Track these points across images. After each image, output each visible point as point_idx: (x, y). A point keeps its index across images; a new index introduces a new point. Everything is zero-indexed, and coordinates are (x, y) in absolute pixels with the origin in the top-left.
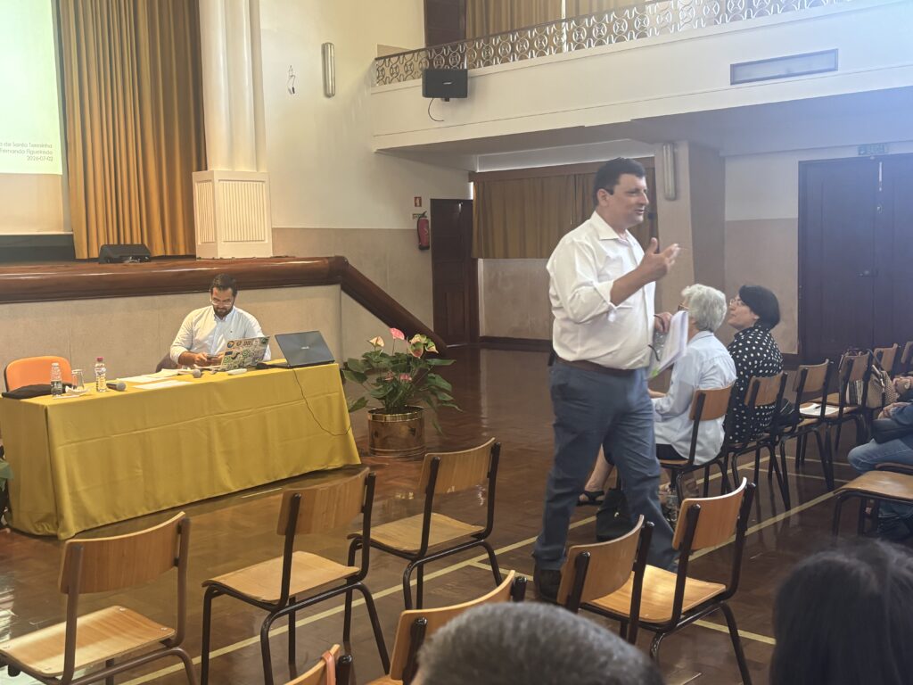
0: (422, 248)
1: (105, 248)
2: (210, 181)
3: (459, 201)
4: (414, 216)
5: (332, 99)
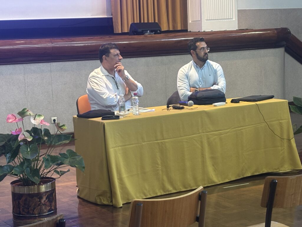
1: (133, 25)
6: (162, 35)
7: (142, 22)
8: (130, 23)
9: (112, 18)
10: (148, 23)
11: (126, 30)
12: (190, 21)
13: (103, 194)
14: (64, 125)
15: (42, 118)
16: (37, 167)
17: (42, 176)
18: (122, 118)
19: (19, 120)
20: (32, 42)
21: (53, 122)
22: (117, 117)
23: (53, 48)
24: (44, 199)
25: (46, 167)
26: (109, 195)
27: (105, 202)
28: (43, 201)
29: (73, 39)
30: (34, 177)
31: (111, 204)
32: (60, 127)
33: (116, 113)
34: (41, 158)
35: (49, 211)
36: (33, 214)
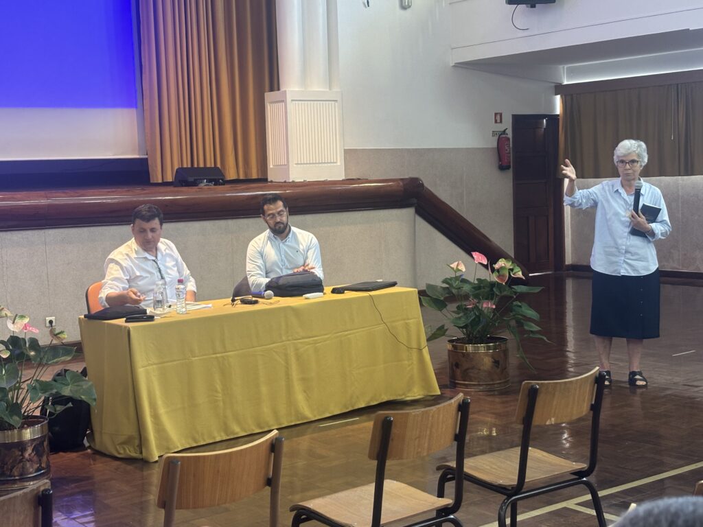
0: (503, 168)
1: (181, 171)
2: (282, 101)
3: (544, 116)
4: (494, 133)
5: (409, 11)
6: (227, 186)
7: (196, 166)
8: (176, 167)
9: (146, 160)
10: (205, 168)
11: (170, 178)
12: (271, 165)
13: (127, 442)
14: (62, 332)
15: (26, 320)
16: (17, 399)
17: (26, 414)
18: (158, 320)
20: (15, 196)
21: (48, 324)
22: (151, 318)
23: (49, 206)
24: (29, 450)
25: (32, 400)
26: (137, 442)
27: (134, 455)
28: (27, 455)
29: (81, 192)
30: (11, 416)
31: (140, 456)
32: (56, 335)
33: (149, 311)
34: (24, 386)
35: (38, 470)
36: (10, 476)
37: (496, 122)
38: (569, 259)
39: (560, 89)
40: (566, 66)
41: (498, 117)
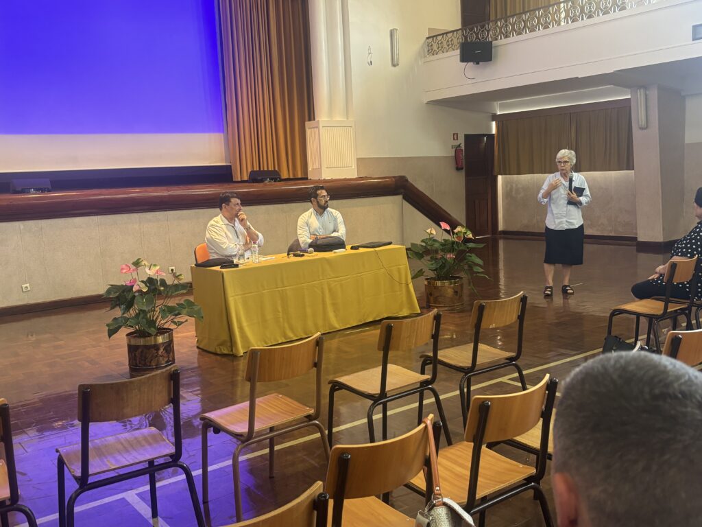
0: (458, 169)
1: (252, 173)
2: (317, 127)
3: (484, 135)
4: (453, 147)
5: (397, 67)
6: (282, 183)
7: (262, 170)
8: (249, 170)
9: (230, 166)
10: (268, 171)
11: (245, 178)
12: (310, 169)
13: (222, 344)
14: (181, 275)
15: (158, 268)
16: (153, 317)
17: (159, 327)
18: (241, 267)
19: (133, 270)
21: (170, 272)
22: (237, 266)
23: (170, 196)
24: (162, 350)
25: (163, 318)
26: (229, 344)
27: (226, 352)
28: (160, 353)
29: (190, 187)
30: (150, 328)
31: (231, 353)
32: (177, 277)
33: (235, 261)
34: (157, 309)
35: (167, 362)
36: (150, 366)
37: (454, 139)
38: (501, 227)
39: (495, 117)
40: (499, 103)
41: (455, 136)
